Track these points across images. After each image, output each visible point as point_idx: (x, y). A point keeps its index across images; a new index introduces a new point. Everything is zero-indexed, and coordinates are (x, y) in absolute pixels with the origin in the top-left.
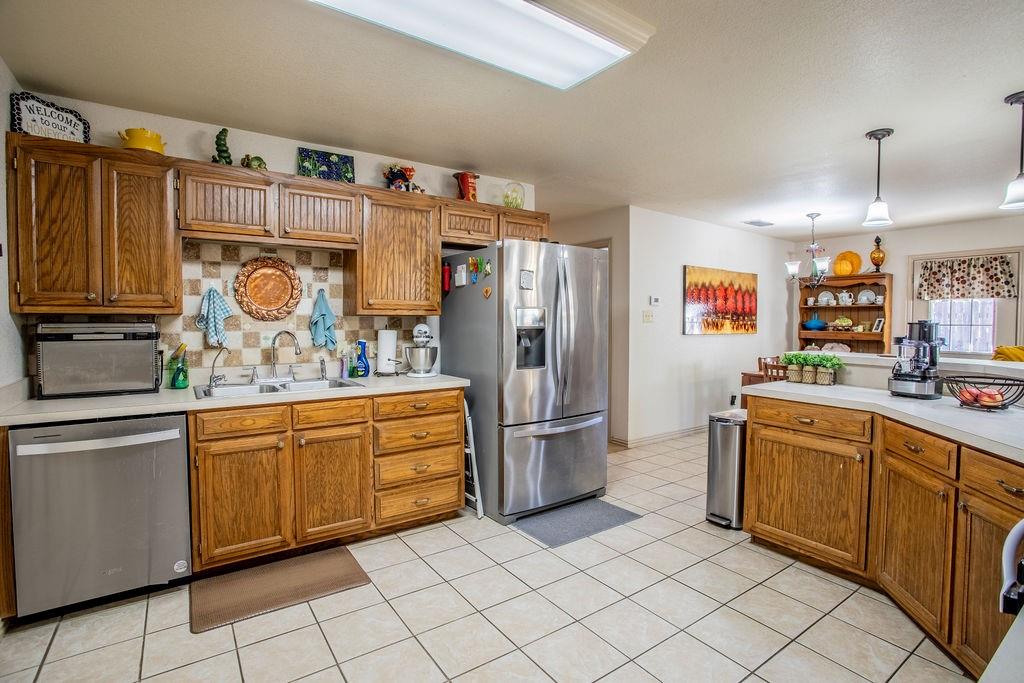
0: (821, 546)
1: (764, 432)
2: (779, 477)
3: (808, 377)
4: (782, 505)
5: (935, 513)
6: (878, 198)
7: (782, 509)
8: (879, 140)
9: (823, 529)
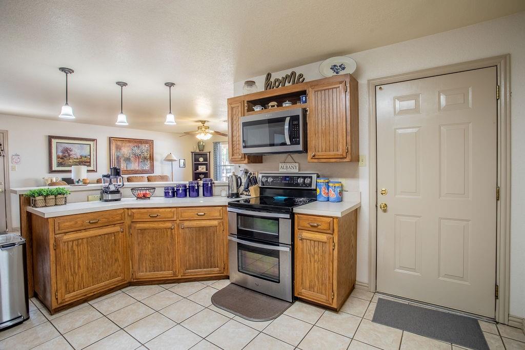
0: (107, 282)
1: (66, 237)
2: (79, 259)
3: (52, 202)
4: (82, 275)
5: (167, 235)
6: (67, 104)
7: (82, 277)
8: (67, 73)
9: (107, 273)
